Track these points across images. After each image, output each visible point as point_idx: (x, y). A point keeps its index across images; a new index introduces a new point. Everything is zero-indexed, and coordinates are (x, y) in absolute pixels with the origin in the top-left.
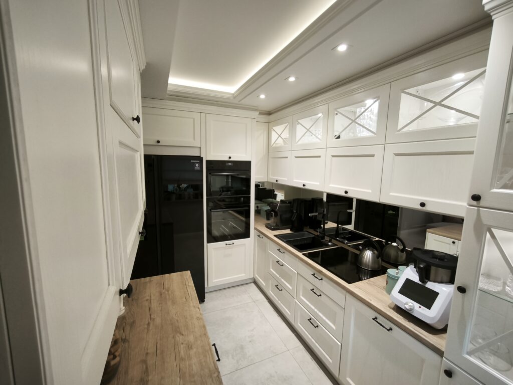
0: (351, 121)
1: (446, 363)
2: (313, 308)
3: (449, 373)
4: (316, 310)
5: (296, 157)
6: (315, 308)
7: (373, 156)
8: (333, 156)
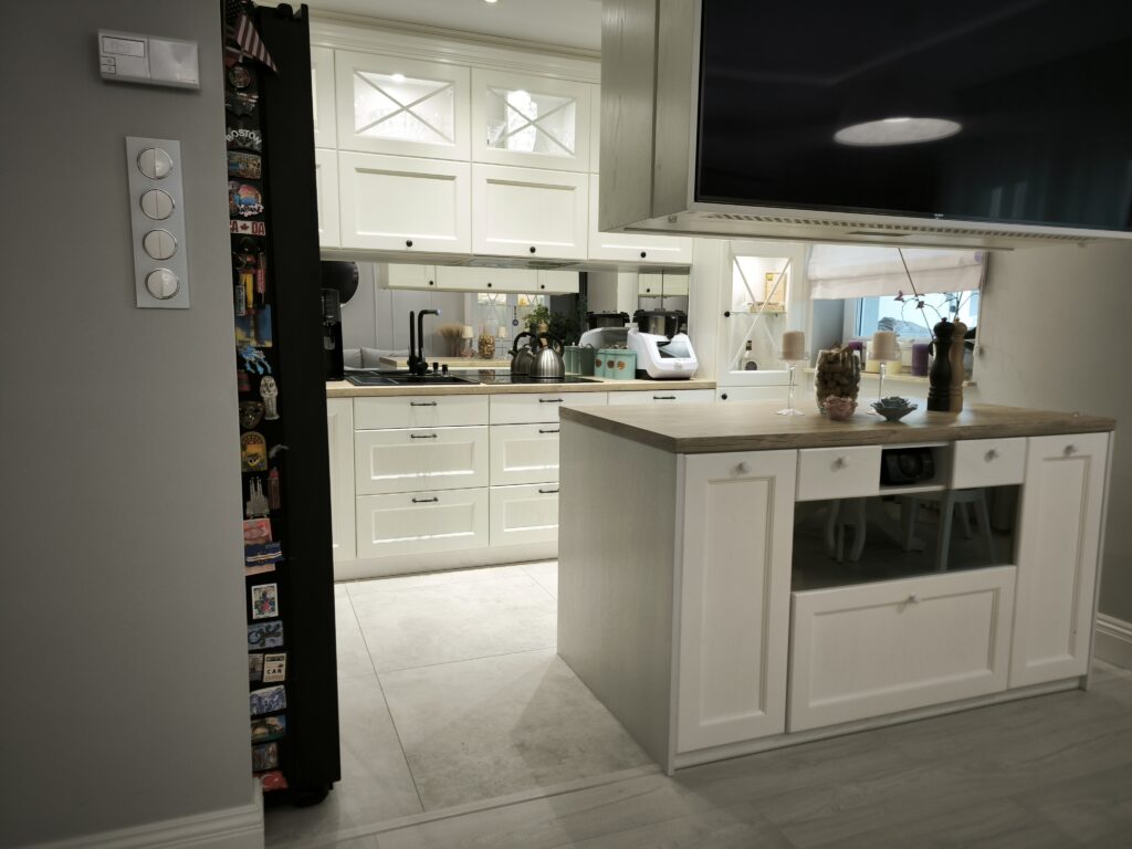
0: (527, 122)
1: (720, 391)
2: (541, 467)
3: (724, 397)
4: (548, 467)
5: (360, 170)
6: (545, 464)
7: (572, 189)
8: (490, 181)
